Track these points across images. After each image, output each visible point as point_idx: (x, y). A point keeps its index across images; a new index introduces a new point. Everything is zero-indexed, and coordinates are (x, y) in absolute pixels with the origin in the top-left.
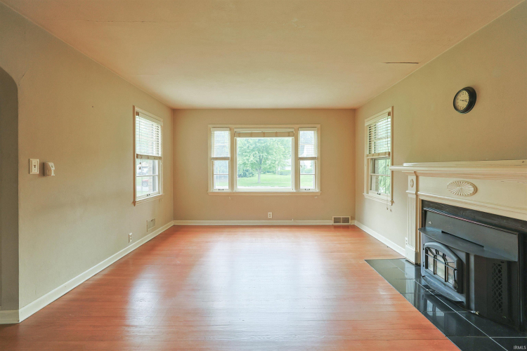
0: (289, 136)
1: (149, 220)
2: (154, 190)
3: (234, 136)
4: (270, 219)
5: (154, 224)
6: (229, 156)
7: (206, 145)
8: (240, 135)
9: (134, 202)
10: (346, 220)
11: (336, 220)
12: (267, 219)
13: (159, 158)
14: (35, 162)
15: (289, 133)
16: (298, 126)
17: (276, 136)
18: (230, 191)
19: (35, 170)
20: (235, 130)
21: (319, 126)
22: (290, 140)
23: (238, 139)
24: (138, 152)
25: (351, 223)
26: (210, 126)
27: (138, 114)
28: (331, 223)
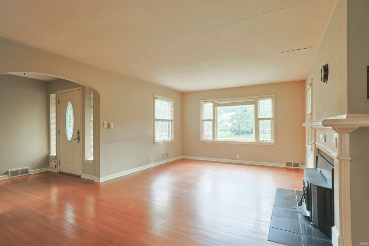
0: (251, 104)
1: (164, 153)
2: (169, 137)
3: (215, 105)
4: (238, 159)
5: (167, 156)
6: (212, 118)
7: (199, 113)
8: (219, 105)
9: (154, 143)
10: (297, 165)
11: (288, 164)
12: (236, 159)
13: (171, 121)
14: (106, 123)
15: (251, 102)
16: (258, 97)
17: (234, 105)
18: (213, 140)
19: (106, 126)
20: (216, 102)
21: (273, 96)
22: (252, 107)
23: (218, 108)
24: (156, 117)
25: (301, 167)
26: (202, 101)
27: (156, 98)
28: (284, 166)
